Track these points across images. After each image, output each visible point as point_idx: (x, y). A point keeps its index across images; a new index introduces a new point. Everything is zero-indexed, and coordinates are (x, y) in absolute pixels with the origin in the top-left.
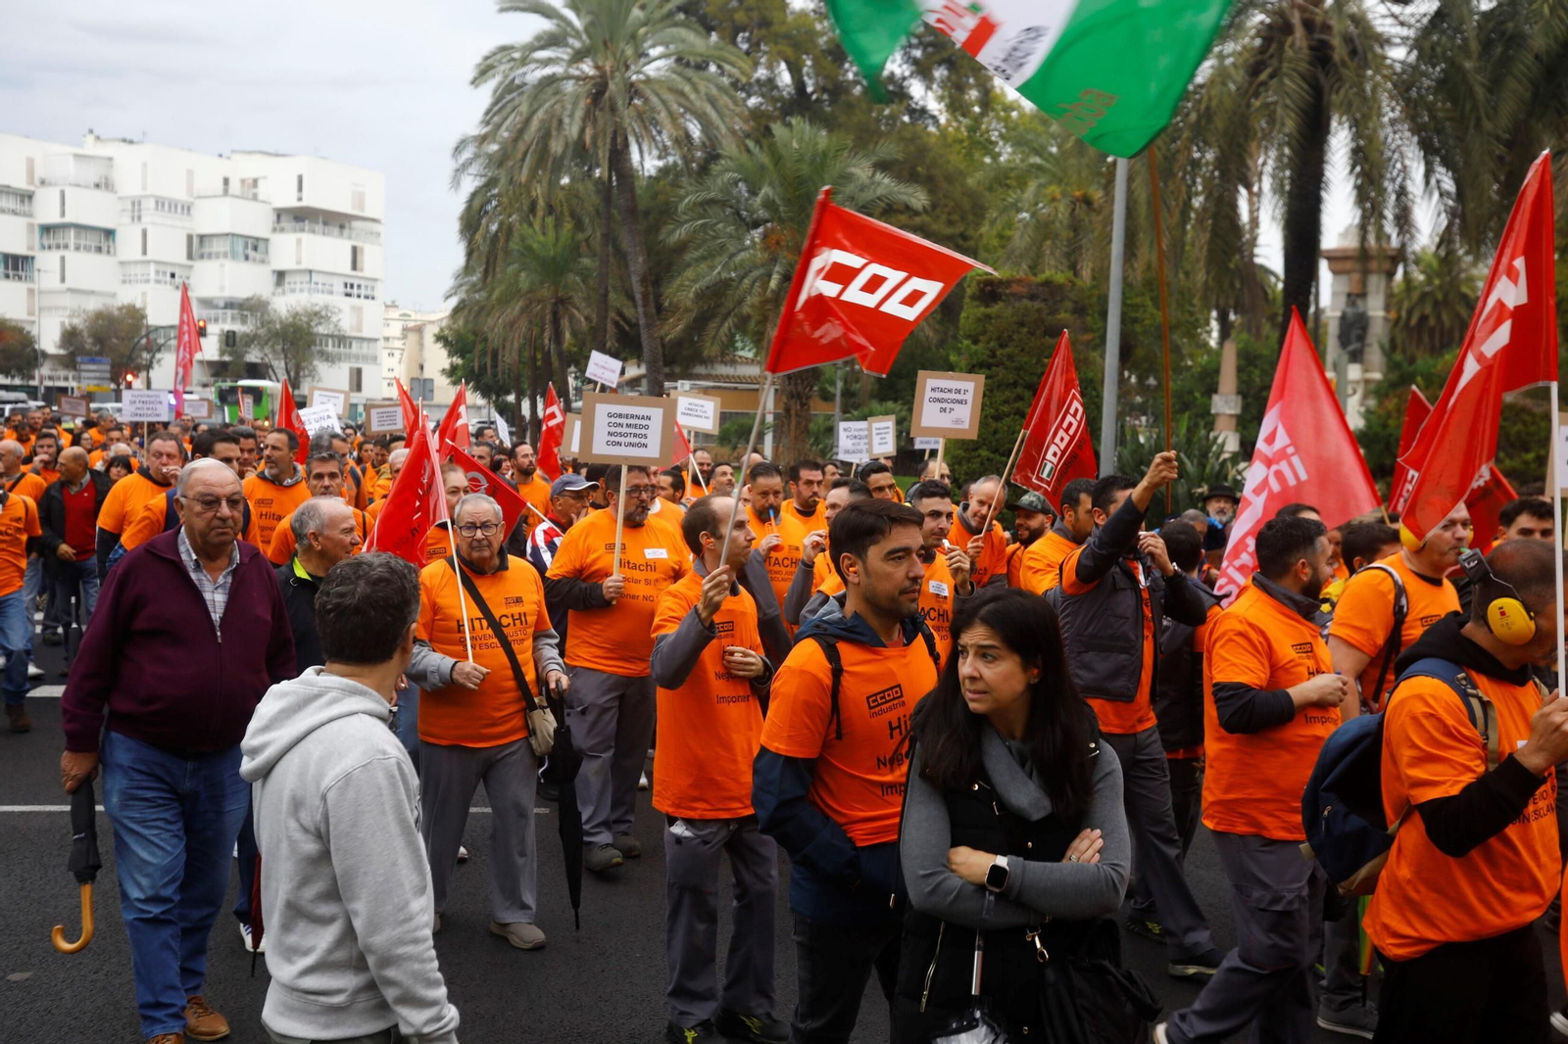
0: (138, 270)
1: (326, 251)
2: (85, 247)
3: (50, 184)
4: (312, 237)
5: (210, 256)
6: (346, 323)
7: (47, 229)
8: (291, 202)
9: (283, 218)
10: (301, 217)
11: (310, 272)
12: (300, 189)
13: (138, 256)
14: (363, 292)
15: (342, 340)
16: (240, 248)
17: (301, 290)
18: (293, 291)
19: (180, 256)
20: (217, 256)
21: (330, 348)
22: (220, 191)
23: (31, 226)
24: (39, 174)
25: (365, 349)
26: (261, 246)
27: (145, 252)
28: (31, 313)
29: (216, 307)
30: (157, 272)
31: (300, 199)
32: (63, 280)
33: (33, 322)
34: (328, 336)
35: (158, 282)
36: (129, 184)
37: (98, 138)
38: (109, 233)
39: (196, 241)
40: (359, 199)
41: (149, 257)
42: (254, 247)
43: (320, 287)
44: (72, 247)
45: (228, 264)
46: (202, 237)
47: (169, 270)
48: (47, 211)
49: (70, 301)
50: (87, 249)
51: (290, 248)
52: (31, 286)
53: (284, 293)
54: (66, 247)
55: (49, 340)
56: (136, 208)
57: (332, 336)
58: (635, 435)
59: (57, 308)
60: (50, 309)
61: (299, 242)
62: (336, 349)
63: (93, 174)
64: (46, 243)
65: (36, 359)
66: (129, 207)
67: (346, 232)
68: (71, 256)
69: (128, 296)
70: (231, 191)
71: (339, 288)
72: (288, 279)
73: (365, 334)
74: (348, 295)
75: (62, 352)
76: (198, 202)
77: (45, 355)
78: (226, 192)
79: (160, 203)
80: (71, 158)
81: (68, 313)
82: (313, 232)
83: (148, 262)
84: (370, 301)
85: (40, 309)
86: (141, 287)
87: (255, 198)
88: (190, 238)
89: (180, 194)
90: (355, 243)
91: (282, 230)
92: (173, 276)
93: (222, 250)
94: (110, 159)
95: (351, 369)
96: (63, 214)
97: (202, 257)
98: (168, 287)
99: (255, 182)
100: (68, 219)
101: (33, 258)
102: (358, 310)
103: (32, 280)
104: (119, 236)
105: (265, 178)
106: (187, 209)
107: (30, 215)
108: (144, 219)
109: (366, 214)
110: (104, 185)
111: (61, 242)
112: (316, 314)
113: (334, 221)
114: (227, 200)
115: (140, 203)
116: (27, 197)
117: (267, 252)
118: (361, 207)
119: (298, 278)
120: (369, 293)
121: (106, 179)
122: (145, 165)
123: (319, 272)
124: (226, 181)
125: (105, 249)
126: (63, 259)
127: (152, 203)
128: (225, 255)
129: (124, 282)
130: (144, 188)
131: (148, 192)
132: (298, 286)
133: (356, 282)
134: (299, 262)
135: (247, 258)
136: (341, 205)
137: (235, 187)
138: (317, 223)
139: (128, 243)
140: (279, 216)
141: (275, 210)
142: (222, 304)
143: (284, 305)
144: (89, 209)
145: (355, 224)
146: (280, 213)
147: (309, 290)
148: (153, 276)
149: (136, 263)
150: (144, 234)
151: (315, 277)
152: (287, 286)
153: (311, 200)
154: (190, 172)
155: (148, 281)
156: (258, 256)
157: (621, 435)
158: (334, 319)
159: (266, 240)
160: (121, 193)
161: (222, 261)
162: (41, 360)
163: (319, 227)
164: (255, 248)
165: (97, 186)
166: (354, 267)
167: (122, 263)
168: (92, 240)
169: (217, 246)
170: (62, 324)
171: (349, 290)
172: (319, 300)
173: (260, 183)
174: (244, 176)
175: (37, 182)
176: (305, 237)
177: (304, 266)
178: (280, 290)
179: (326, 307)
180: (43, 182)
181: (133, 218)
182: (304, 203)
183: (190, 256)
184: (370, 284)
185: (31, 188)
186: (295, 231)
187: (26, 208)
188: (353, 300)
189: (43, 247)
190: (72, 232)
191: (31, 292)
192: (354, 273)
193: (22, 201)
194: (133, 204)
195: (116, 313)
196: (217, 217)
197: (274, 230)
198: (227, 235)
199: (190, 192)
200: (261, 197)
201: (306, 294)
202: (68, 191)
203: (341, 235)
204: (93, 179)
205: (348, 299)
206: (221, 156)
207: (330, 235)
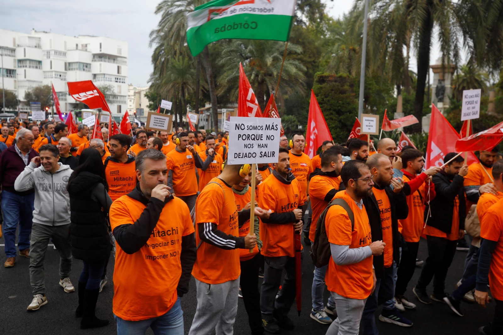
0: (49, 74)
1: (109, 68)
3: (21, 46)
4: (105, 63)
5: (72, 69)
6: (116, 91)
7: (20, 61)
8: (98, 51)
9: (95, 57)
10: (101, 57)
11: (104, 74)
12: (101, 47)
13: (49, 69)
14: (121, 81)
15: (115, 96)
16: (82, 67)
18: (99, 80)
19: (63, 70)
20: (74, 69)
21: (111, 99)
22: (75, 48)
23: (15, 60)
24: (17, 43)
25: (122, 99)
26: (88, 66)
27: (51, 68)
28: (15, 88)
30: (55, 75)
31: (101, 51)
32: (25, 77)
33: (16, 91)
34: (110, 95)
35: (56, 78)
36: (46, 46)
37: (36, 31)
38: (40, 62)
39: (67, 65)
40: (120, 50)
41: (53, 69)
42: (86, 66)
43: (107, 79)
44: (28, 66)
45: (78, 72)
46: (69, 63)
47: (59, 74)
48: (20, 55)
49: (27, 84)
50: (33, 67)
51: (97, 67)
52: (15, 79)
53: (96, 81)
54: (26, 66)
55: (21, 97)
56: (48, 54)
57: (111, 95)
59: (24, 86)
60: (21, 86)
61: (101, 64)
62: (113, 99)
63: (34, 43)
64: (20, 65)
65: (17, 102)
66: (46, 53)
67: (116, 61)
68: (28, 69)
69: (47, 82)
71: (113, 79)
72: (97, 76)
73: (122, 94)
74: (116, 82)
75: (25, 100)
76: (68, 52)
77: (20, 101)
78: (77, 49)
79: (56, 52)
80: (27, 38)
81: (27, 88)
82: (105, 61)
83: (52, 71)
84: (123, 84)
85: (18, 87)
86: (50, 79)
87: (86, 50)
88: (66, 63)
89: (62, 49)
90: (118, 65)
91: (95, 61)
92: (60, 76)
94: (40, 38)
95: (118, 106)
96: (25, 56)
97: (69, 70)
98: (59, 79)
99: (86, 45)
100: (27, 57)
101: (16, 70)
102: (120, 87)
103: (15, 77)
104: (43, 63)
105: (89, 44)
106: (65, 54)
107: (15, 56)
108: (51, 57)
109: (122, 55)
110: (38, 46)
111: (25, 65)
112: (106, 88)
113: (112, 58)
114: (77, 51)
115: (49, 52)
116: (13, 50)
117: (90, 68)
118: (120, 53)
119: (100, 76)
120: (123, 81)
121: (39, 44)
122: (51, 40)
123: (107, 74)
124: (77, 45)
125: (38, 67)
126: (25, 71)
127: (53, 52)
128: (77, 69)
129: (45, 78)
130: (51, 47)
131: (52, 49)
132: (100, 79)
133: (119, 78)
134: (101, 71)
135: (84, 70)
136: (114, 53)
137: (80, 47)
138: (106, 58)
139: (46, 66)
140: (94, 56)
143: (97, 84)
144: (34, 54)
145: (119, 59)
146: (94, 55)
148: (54, 76)
149: (49, 72)
150: (51, 62)
151: (106, 76)
152: (97, 79)
153: (104, 51)
154: (65, 42)
155: (52, 77)
156: (87, 69)
158: (112, 89)
159: (90, 64)
160: (43, 49)
161: (76, 71)
162: (19, 103)
163: (107, 60)
164: (87, 67)
165: (36, 47)
166: (118, 72)
167: (44, 72)
168: (34, 64)
169: (75, 66)
170: (25, 91)
171: (117, 80)
172: (107, 83)
173: (88, 46)
174: (83, 43)
175: (16, 45)
176: (102, 63)
177: (102, 72)
178: (94, 80)
179: (110, 86)
180: (18, 46)
181: (47, 57)
182: (102, 52)
183: (66, 69)
184: (123, 78)
185: (14, 48)
186: (99, 61)
187: (13, 54)
188: (118, 83)
189: (19, 67)
190: (28, 62)
191: (15, 81)
192: (118, 75)
193: (12, 52)
194: (47, 53)
195: (42, 88)
196: (74, 57)
197: (93, 61)
198: (77, 62)
199: (65, 49)
200: (88, 50)
201: (103, 81)
202: (27, 49)
203: (114, 62)
204: (34, 44)
205: (116, 83)
206: (75, 37)
207: (111, 62)
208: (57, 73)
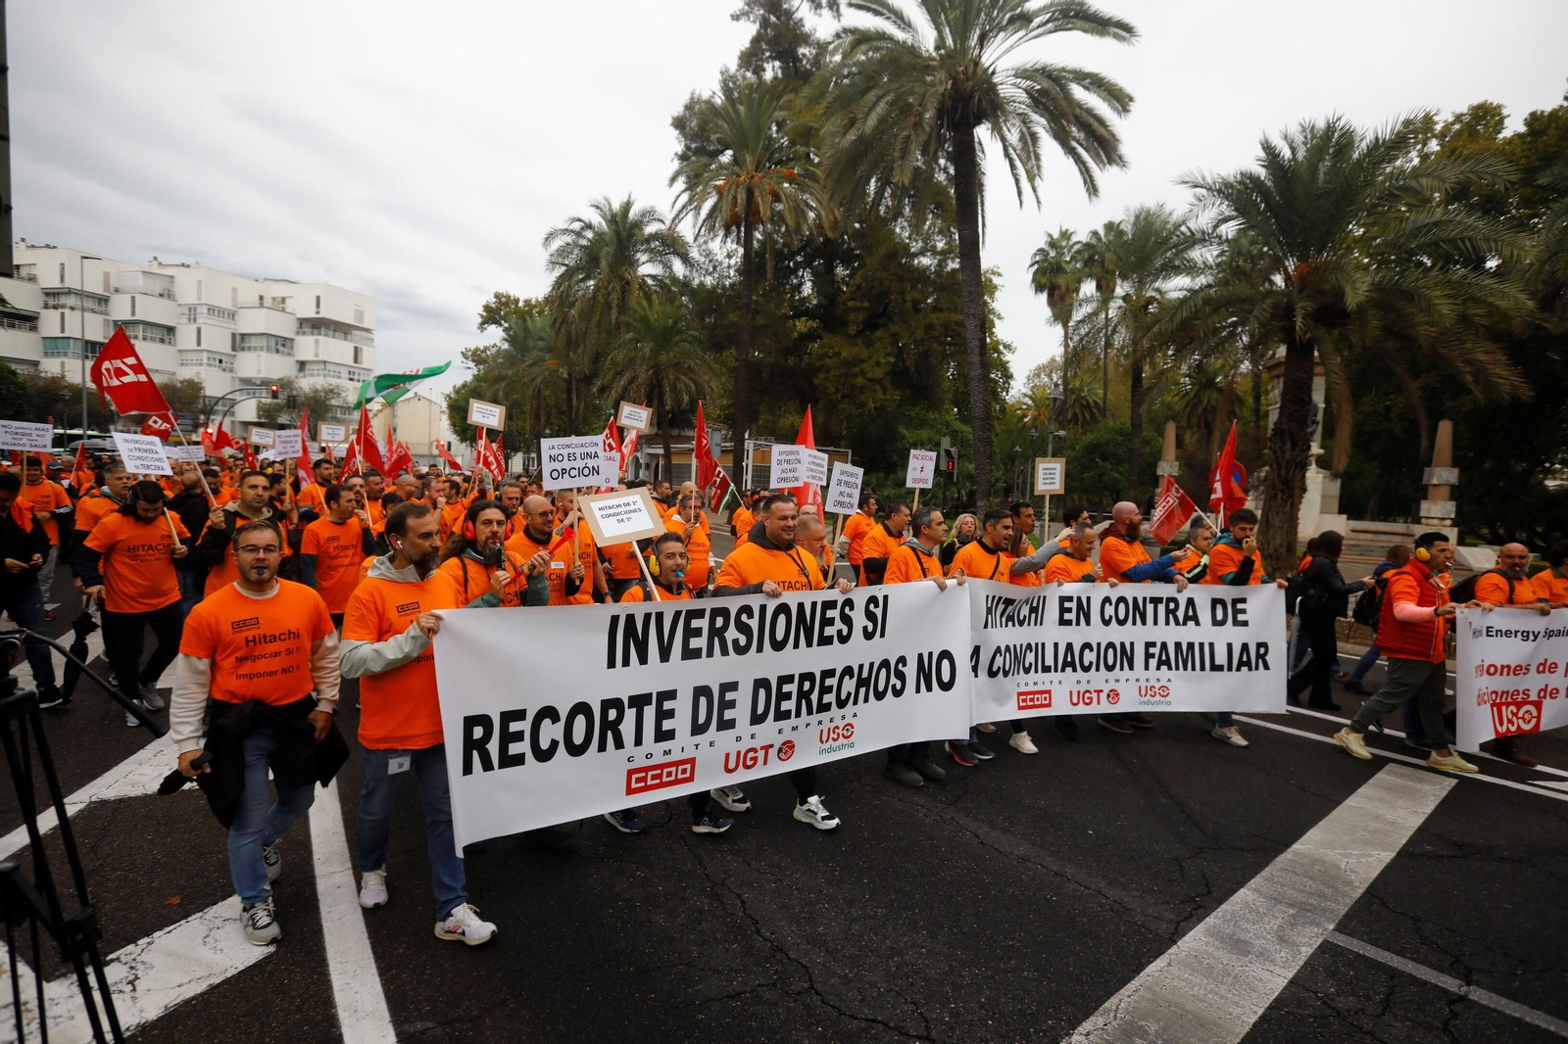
0: (194, 356)
1: (337, 350)
2: (151, 339)
3: (123, 293)
4: (326, 338)
5: (249, 349)
7: (120, 324)
8: (311, 314)
9: (304, 325)
10: (316, 325)
11: (325, 362)
12: (318, 305)
13: (194, 346)
14: (362, 378)
15: (348, 409)
16: (273, 344)
17: (318, 375)
18: (312, 375)
19: (225, 346)
20: (255, 348)
21: (339, 415)
22: (258, 305)
23: (106, 322)
24: (113, 283)
26: (288, 343)
27: (199, 344)
29: (254, 384)
30: (209, 358)
31: (318, 313)
35: (209, 365)
36: (187, 294)
37: (160, 264)
38: (171, 330)
39: (238, 338)
40: (360, 315)
41: (202, 347)
42: (282, 344)
43: (332, 373)
44: (141, 337)
45: (264, 355)
46: (243, 336)
47: (218, 357)
48: (120, 311)
50: (153, 340)
51: (307, 346)
53: (303, 380)
54: (136, 337)
56: (192, 313)
57: (339, 406)
61: (317, 341)
63: (157, 286)
66: (187, 312)
67: (349, 337)
69: (186, 373)
70: (265, 305)
71: (345, 374)
72: (308, 367)
74: (351, 379)
76: (240, 311)
78: (261, 305)
79: (211, 310)
80: (139, 274)
82: (326, 335)
83: (202, 351)
86: (196, 369)
87: (283, 310)
88: (234, 335)
89: (227, 305)
90: (356, 345)
91: (304, 333)
92: (221, 361)
93: (259, 345)
94: (172, 277)
96: (133, 314)
97: (243, 349)
98: (217, 369)
99: (283, 300)
100: (137, 317)
104: (178, 333)
105: (292, 297)
106: (232, 315)
107: (107, 314)
108: (199, 321)
109: (365, 326)
110: (167, 295)
111: (132, 334)
112: (332, 391)
113: (341, 329)
114: (264, 310)
115: (195, 309)
116: (103, 300)
117: (292, 348)
118: (361, 322)
119: (315, 367)
120: (366, 378)
121: (169, 291)
122: (200, 282)
123: (331, 363)
124: (261, 298)
125: (167, 341)
127: (205, 310)
128: (262, 348)
129: (182, 365)
130: (199, 299)
131: (203, 301)
132: (316, 372)
133: (357, 371)
134: (316, 356)
135: (278, 351)
136: (349, 319)
137: (268, 302)
138: (330, 330)
139: (186, 337)
140: (301, 324)
141: (299, 319)
142: (258, 382)
143: (306, 384)
144: (153, 310)
145: (357, 332)
146: (302, 322)
147: (325, 375)
148: (205, 361)
149: (192, 351)
150: (199, 331)
151: (328, 367)
152: (307, 372)
153: (324, 314)
154: (235, 290)
155: (201, 365)
156: (285, 350)
158: (343, 395)
159: (292, 340)
160: (181, 301)
161: (259, 352)
163: (331, 333)
164: (284, 345)
165: (161, 295)
166: (356, 361)
167: (180, 351)
168: (157, 333)
169: (254, 342)
171: (351, 376)
172: (334, 381)
173: (288, 301)
174: (274, 295)
175: (112, 290)
176: (321, 338)
177: (320, 358)
178: (302, 374)
179: (338, 387)
180: (117, 291)
181: (190, 320)
182: (320, 315)
183: (234, 349)
184: (366, 372)
185: (107, 294)
186: (313, 334)
187: (103, 309)
188: (355, 383)
190: (141, 327)
192: (355, 365)
193: (99, 304)
194: (190, 309)
195: (179, 385)
196: (254, 322)
197: (298, 333)
198: (263, 334)
199: (234, 305)
200: (288, 310)
201: (322, 378)
202: (138, 298)
203: (345, 339)
204: (159, 290)
205: (351, 382)
206: (256, 280)
207: (339, 338)
208: (212, 356)
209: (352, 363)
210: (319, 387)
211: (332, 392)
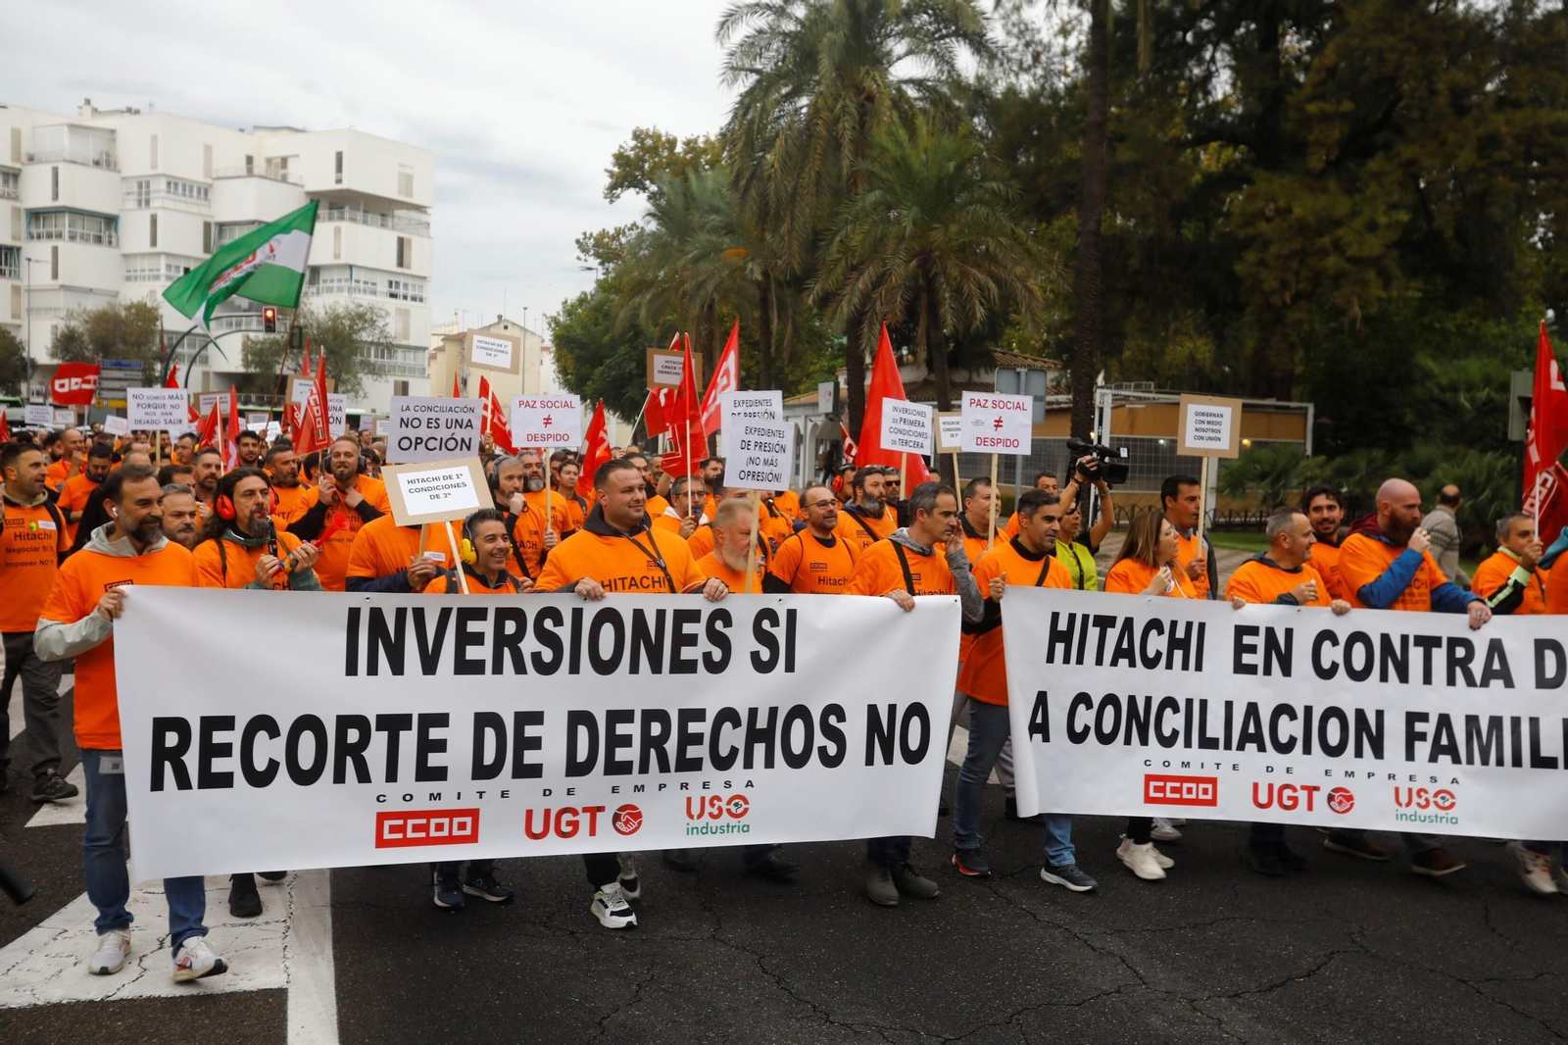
0: (146, 264)
1: (369, 244)
2: (82, 237)
3: (41, 162)
4: (353, 226)
6: (392, 327)
7: (36, 215)
8: (328, 184)
10: (340, 202)
11: (351, 267)
12: (339, 169)
13: (146, 247)
14: (410, 293)
15: (388, 348)
17: (340, 290)
18: (330, 290)
21: (372, 359)
22: (244, 172)
23: (16, 211)
24: (26, 147)
25: (410, 359)
27: (154, 243)
28: (15, 316)
30: (169, 267)
31: (339, 181)
32: (55, 275)
33: (19, 326)
34: (372, 343)
35: (170, 278)
36: (135, 160)
37: (95, 111)
38: (111, 221)
39: (214, 231)
40: (407, 181)
41: (159, 248)
43: (362, 285)
44: (66, 235)
46: (221, 226)
47: (184, 264)
48: (36, 192)
49: (62, 301)
50: (85, 238)
51: (326, 239)
52: (16, 283)
53: (318, 293)
54: (59, 236)
55: (40, 348)
56: (143, 191)
57: (378, 344)
58: (1213, 431)
59: (47, 309)
60: (39, 310)
61: (338, 231)
62: (380, 360)
63: (91, 149)
64: (35, 231)
65: (24, 368)
66: (135, 188)
67: (390, 221)
68: (64, 246)
69: (135, 293)
70: (256, 171)
71: (383, 287)
72: (323, 276)
73: (412, 342)
74: (393, 296)
75: (56, 362)
76: (217, 184)
77: (34, 365)
78: (250, 173)
79: (173, 184)
80: (66, 128)
81: (63, 314)
82: (353, 220)
83: (158, 254)
84: (418, 303)
85: (29, 310)
86: (149, 285)
87: (284, 179)
88: (207, 226)
89: (197, 175)
90: (401, 235)
92: (187, 271)
94: (113, 132)
95: (396, 383)
96: (56, 196)
99: (284, 162)
100: (61, 202)
101: (19, 249)
102: (404, 314)
103: (18, 276)
104: (122, 224)
105: (297, 156)
106: (204, 192)
107: (16, 198)
108: (153, 204)
109: (414, 200)
110: (105, 162)
111: (53, 230)
112: (361, 316)
113: (375, 207)
114: (253, 181)
115: (148, 184)
116: (12, 176)
118: (409, 194)
119: (336, 275)
120: (417, 293)
121: (108, 155)
122: (154, 138)
123: (357, 267)
124: (250, 160)
125: (105, 239)
126: (55, 250)
127: (163, 185)
129: (128, 279)
130: (154, 166)
131: (159, 171)
132: (335, 284)
133: (402, 280)
134: (337, 256)
136: (389, 190)
137: (260, 166)
138: (358, 210)
139: (134, 234)
140: (312, 202)
141: (308, 194)
144: (86, 190)
145: (400, 213)
146: (314, 198)
147: (349, 290)
148: (164, 271)
149: (143, 255)
150: (154, 220)
151: (356, 274)
152: (321, 284)
153: (355, 180)
154: (208, 149)
155: (157, 278)
157: (1204, 430)
158: (380, 323)
160: (126, 173)
162: (30, 371)
163: (360, 215)
165: (97, 163)
166: (400, 264)
167: (125, 256)
168: (91, 228)
170: (55, 327)
171: (393, 290)
172: (365, 300)
173: (291, 163)
174: (270, 155)
175: (24, 159)
176: (344, 225)
177: (342, 261)
178: (313, 289)
179: (371, 309)
180: (31, 159)
181: (140, 202)
182: (343, 186)
183: (207, 249)
184: (418, 282)
185: (17, 165)
186: (331, 219)
187: (11, 189)
188: (399, 302)
189: (31, 237)
190: (67, 218)
191: (16, 290)
192: (400, 270)
194: (140, 185)
195: (123, 313)
196: (240, 202)
198: (252, 224)
199: (208, 172)
200: (291, 179)
201: (346, 294)
202: (62, 168)
203: (383, 226)
204: (93, 155)
205: (393, 300)
206: (242, 130)
207: (373, 224)
208: (174, 262)
209: (392, 266)
210: (341, 310)
211: (362, 318)
